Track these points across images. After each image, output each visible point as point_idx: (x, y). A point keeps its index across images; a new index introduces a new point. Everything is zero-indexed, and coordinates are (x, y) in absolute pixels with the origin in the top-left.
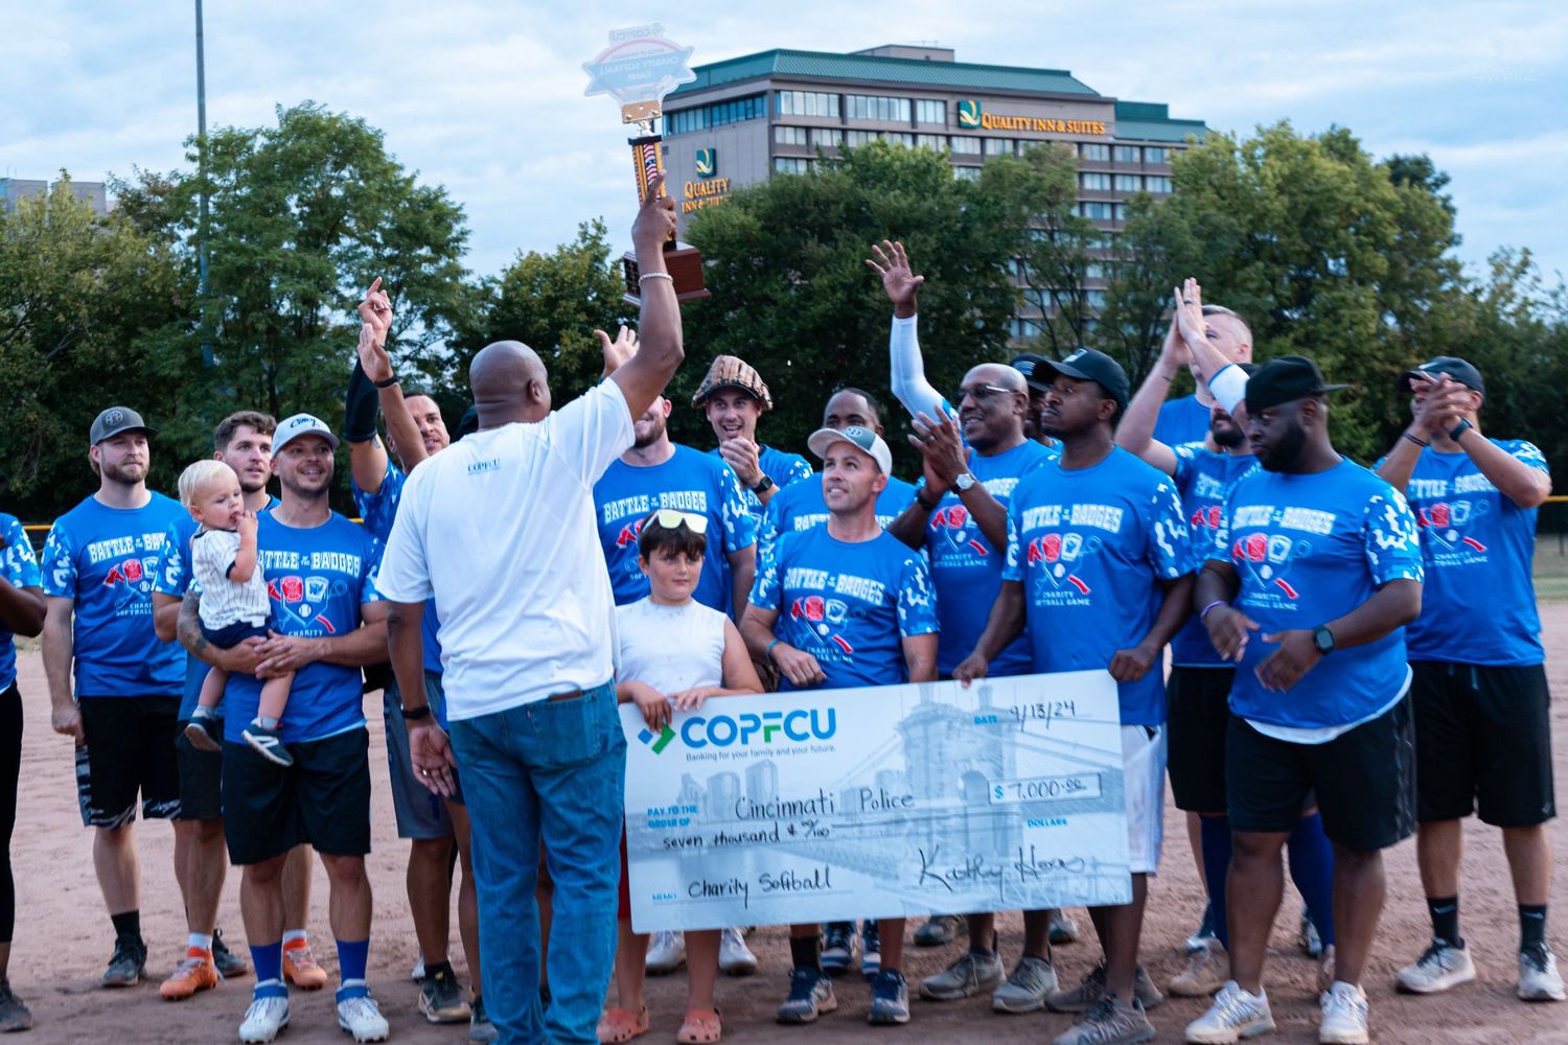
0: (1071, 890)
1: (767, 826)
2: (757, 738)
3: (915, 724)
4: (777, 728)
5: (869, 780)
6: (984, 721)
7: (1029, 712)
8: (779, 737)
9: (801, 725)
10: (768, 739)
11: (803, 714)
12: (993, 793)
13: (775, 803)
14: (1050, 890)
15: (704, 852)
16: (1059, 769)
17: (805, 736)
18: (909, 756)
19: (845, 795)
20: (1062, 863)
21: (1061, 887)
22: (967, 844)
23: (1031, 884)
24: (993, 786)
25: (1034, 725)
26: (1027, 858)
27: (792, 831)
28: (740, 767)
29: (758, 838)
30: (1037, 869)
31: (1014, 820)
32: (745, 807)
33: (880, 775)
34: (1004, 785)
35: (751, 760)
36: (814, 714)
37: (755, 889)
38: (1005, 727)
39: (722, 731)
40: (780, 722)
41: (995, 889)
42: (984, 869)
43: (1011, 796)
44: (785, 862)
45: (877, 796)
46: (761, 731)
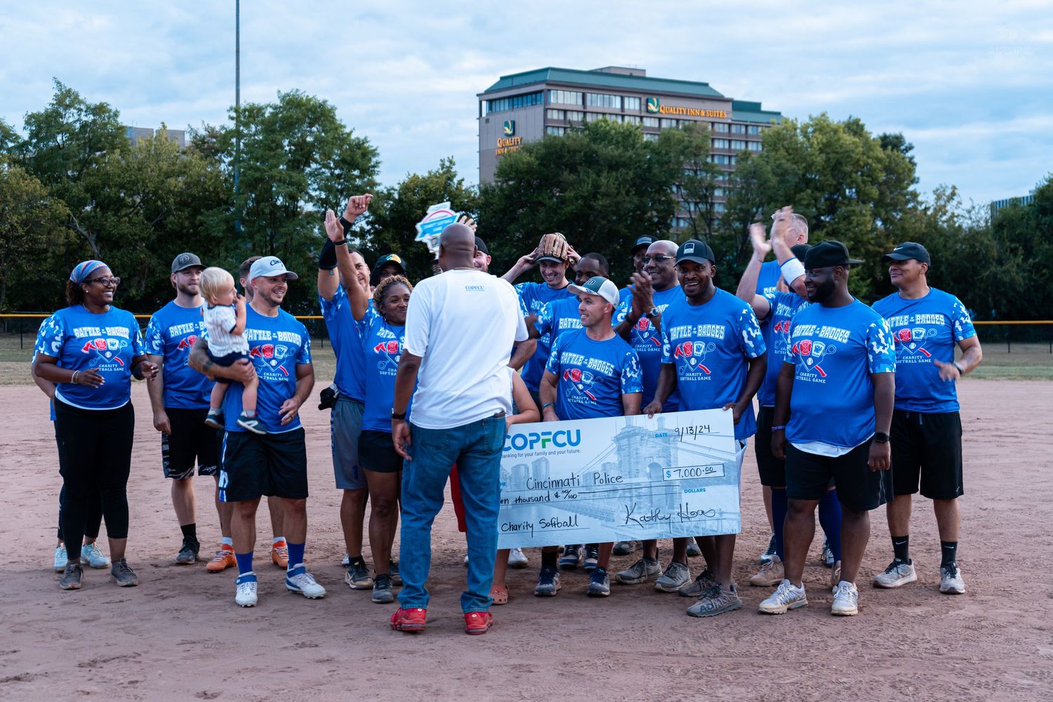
0: (708, 527)
1: (544, 493)
2: (537, 446)
3: (623, 438)
4: (549, 440)
5: (598, 468)
6: (661, 435)
7: (685, 431)
8: (550, 446)
9: (562, 439)
10: (544, 446)
11: (563, 433)
12: (665, 475)
13: (548, 480)
14: (696, 527)
15: (510, 507)
16: (701, 461)
17: (564, 445)
18: (619, 454)
19: (585, 476)
20: (703, 512)
21: (702, 525)
22: (651, 502)
23: (686, 524)
24: (665, 471)
25: (688, 438)
26: (684, 509)
27: (557, 496)
28: (529, 462)
29: (539, 499)
30: (690, 515)
31: (677, 489)
32: (531, 483)
33: (604, 465)
34: (672, 470)
35: (535, 458)
36: (569, 432)
37: (537, 527)
38: (672, 439)
39: (520, 442)
40: (551, 437)
41: (666, 526)
42: (660, 515)
43: (675, 476)
44: (553, 513)
45: (602, 477)
46: (541, 441)
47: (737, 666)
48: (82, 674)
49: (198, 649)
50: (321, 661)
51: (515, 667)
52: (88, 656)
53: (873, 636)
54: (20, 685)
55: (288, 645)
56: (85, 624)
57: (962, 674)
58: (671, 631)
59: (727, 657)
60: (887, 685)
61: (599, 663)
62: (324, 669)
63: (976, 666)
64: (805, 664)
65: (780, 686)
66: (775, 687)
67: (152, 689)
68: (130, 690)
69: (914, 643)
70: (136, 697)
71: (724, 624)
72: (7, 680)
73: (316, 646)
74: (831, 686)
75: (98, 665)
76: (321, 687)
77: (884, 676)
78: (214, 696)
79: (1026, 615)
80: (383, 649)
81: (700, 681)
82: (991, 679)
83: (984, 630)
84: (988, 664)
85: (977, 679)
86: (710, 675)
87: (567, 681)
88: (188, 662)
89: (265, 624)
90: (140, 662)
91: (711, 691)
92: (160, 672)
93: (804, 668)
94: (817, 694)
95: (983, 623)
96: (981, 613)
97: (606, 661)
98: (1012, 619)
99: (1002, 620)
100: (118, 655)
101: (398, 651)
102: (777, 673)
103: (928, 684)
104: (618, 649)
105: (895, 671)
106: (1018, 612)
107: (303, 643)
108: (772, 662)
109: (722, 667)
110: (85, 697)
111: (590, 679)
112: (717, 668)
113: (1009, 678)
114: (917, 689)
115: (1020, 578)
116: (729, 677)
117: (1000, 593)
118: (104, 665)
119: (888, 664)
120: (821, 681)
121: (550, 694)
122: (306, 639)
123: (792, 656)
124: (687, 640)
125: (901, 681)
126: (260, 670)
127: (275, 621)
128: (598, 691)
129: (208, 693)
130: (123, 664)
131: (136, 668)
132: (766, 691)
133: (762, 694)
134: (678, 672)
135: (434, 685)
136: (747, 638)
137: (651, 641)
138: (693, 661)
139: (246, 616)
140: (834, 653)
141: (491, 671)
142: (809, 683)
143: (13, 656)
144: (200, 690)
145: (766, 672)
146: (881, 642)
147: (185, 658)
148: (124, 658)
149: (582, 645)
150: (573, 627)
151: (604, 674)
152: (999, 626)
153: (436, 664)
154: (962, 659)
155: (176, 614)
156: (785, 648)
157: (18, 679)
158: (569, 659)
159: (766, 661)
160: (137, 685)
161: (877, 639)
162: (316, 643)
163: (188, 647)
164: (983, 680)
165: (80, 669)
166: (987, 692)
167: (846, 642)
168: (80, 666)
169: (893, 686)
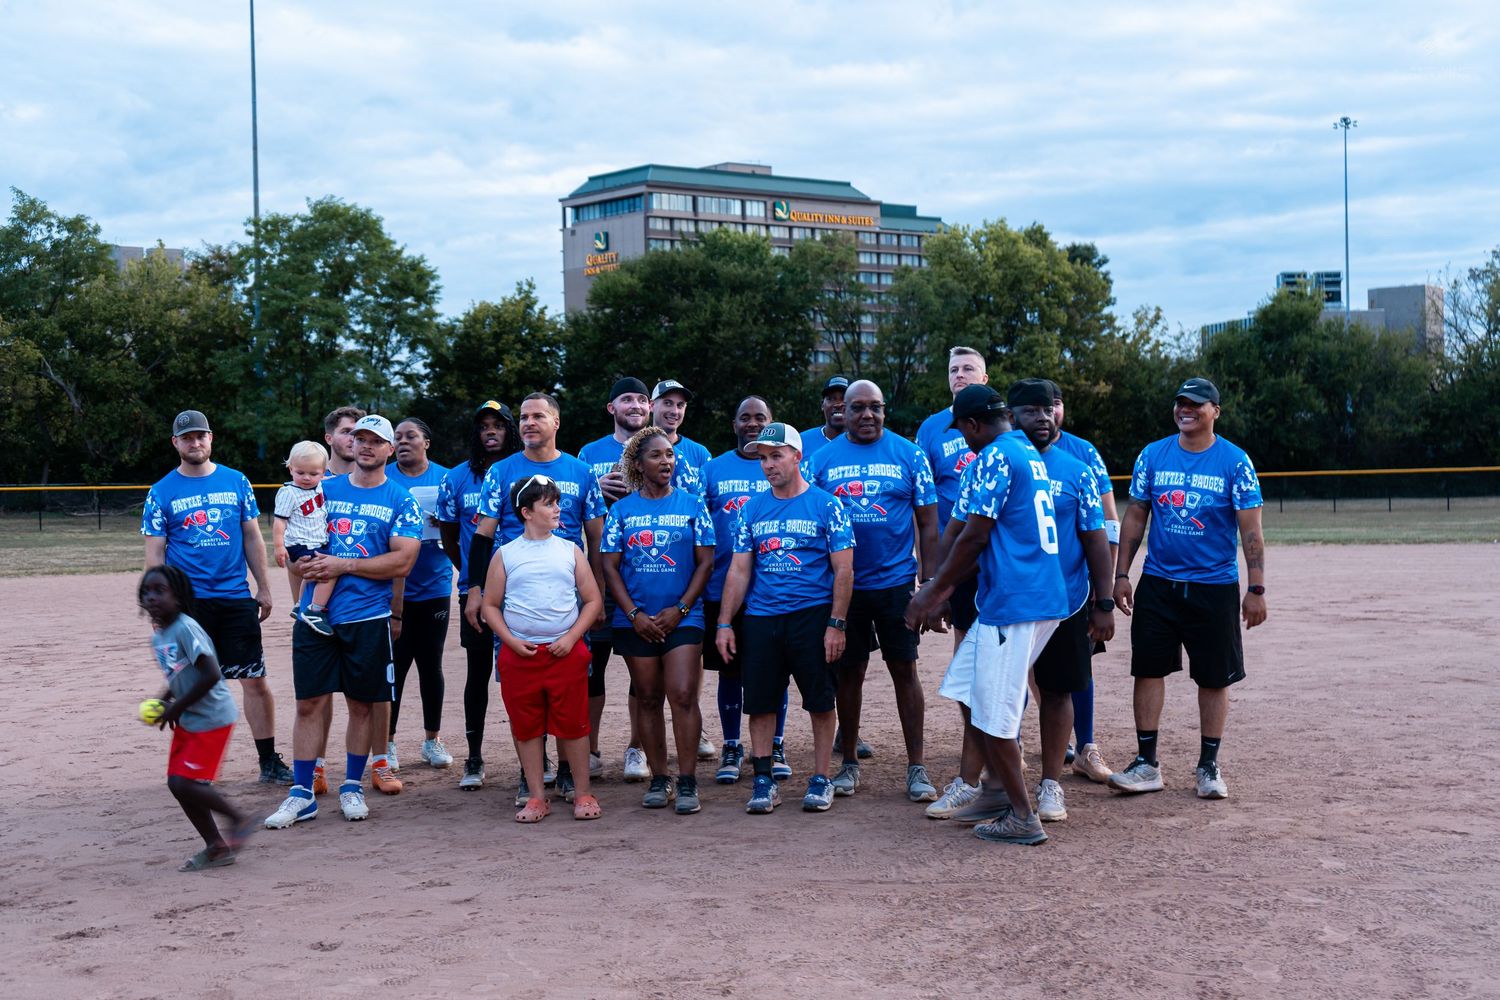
47: (965, 893)
48: (162, 926)
49: (300, 892)
50: (459, 903)
51: (697, 902)
52: (165, 906)
53: (1123, 853)
54: (86, 942)
55: (412, 884)
56: (150, 868)
57: (1235, 893)
58: (879, 855)
59: (951, 882)
60: (1148, 909)
61: (799, 894)
62: (463, 912)
63: (1251, 884)
64: (1047, 888)
65: (1021, 914)
66: (1016, 915)
67: (253, 942)
68: (226, 943)
69: (1173, 859)
70: (236, 951)
71: (942, 844)
72: (69, 936)
73: (448, 884)
74: (1081, 912)
75: (180, 915)
76: (464, 933)
77: (1144, 899)
78: (333, 947)
79: (1300, 823)
80: (532, 885)
81: (925, 912)
82: (1270, 899)
83: (1253, 843)
84: (1264, 881)
85: (1254, 898)
86: (936, 904)
87: (763, 916)
88: (292, 908)
89: (378, 861)
90: (231, 910)
91: (940, 923)
92: (259, 921)
93: (1046, 892)
94: (1066, 922)
95: (1251, 834)
96: (1248, 823)
97: (807, 891)
98: (1286, 828)
99: (1273, 830)
100: (203, 902)
101: (551, 888)
102: (1015, 899)
103: (1197, 907)
104: (819, 877)
105: (1155, 893)
106: (1291, 820)
107: (431, 882)
108: (1007, 887)
109: (948, 895)
110: (172, 953)
111: (792, 913)
112: (942, 896)
113: (1291, 896)
114: (1184, 913)
115: (1289, 780)
116: (958, 905)
117: (1266, 798)
118: (187, 915)
119: (1146, 885)
120: (1069, 907)
121: (746, 932)
122: (434, 877)
123: (1030, 879)
124: (901, 864)
125: (1164, 904)
126: (383, 915)
127: (390, 857)
128: (803, 927)
129: (325, 943)
130: (211, 913)
131: (228, 917)
132: (1004, 920)
133: (1002, 924)
134: (896, 901)
135: (602, 926)
136: (973, 860)
137: (858, 867)
138: (912, 888)
139: (352, 852)
140: (1080, 875)
141: (668, 907)
142: (1056, 910)
143: (69, 908)
144: (315, 941)
145: (1002, 899)
146: (1134, 859)
147: (287, 904)
148: (211, 906)
149: (775, 874)
150: (759, 853)
151: (807, 906)
152: (1271, 837)
153: (600, 901)
154: (1233, 876)
155: (264, 852)
156: (1020, 870)
157: (81, 934)
158: (762, 890)
159: (1000, 886)
160: (234, 937)
161: (1129, 856)
162: (445, 881)
163: (287, 890)
164: (1262, 900)
165: (157, 920)
166: (1269, 914)
167: (1092, 861)
168: (157, 917)
169: (1156, 910)
